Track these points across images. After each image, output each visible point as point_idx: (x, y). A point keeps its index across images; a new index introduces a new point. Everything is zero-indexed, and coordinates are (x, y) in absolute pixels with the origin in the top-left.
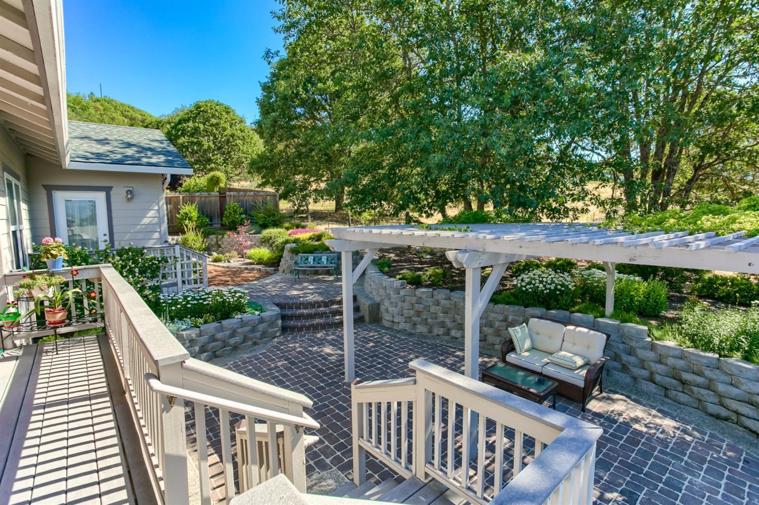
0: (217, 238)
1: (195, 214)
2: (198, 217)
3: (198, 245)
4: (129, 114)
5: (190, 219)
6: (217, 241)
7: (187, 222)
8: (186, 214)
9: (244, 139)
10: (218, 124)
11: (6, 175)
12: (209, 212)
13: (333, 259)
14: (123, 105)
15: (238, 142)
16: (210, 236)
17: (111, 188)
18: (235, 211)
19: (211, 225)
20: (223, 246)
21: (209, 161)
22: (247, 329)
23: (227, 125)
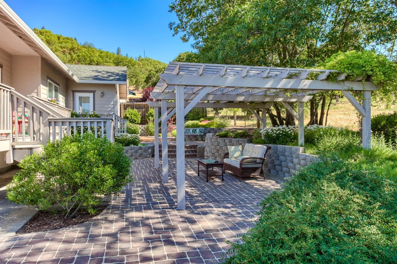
4: (157, 66)
8: (151, 113)
11: (49, 81)
13: (202, 131)
14: (155, 61)
17: (95, 91)
22: (133, 151)
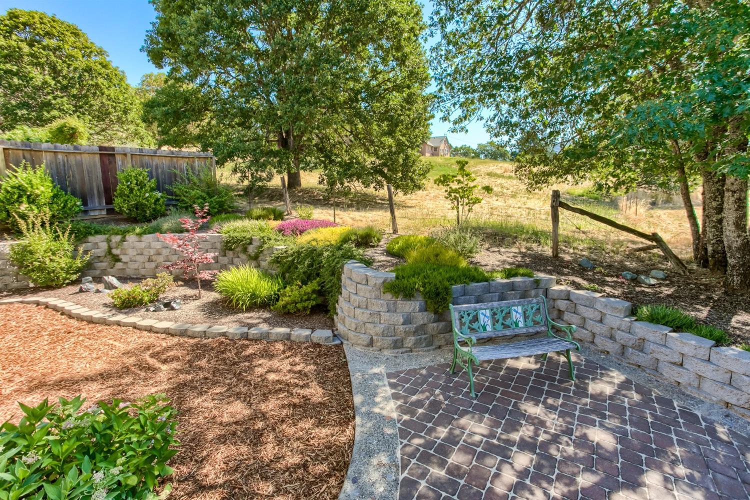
0: (109, 241)
1: (44, 189)
2: (55, 196)
3: (64, 262)
5: (32, 200)
6: (110, 249)
7: (24, 207)
8: (19, 188)
9: (108, 78)
10: (59, 48)
12: (78, 187)
15: (100, 80)
16: (91, 238)
18: (141, 185)
19: (86, 212)
20: (124, 258)
21: (48, 105)
23: (78, 54)
